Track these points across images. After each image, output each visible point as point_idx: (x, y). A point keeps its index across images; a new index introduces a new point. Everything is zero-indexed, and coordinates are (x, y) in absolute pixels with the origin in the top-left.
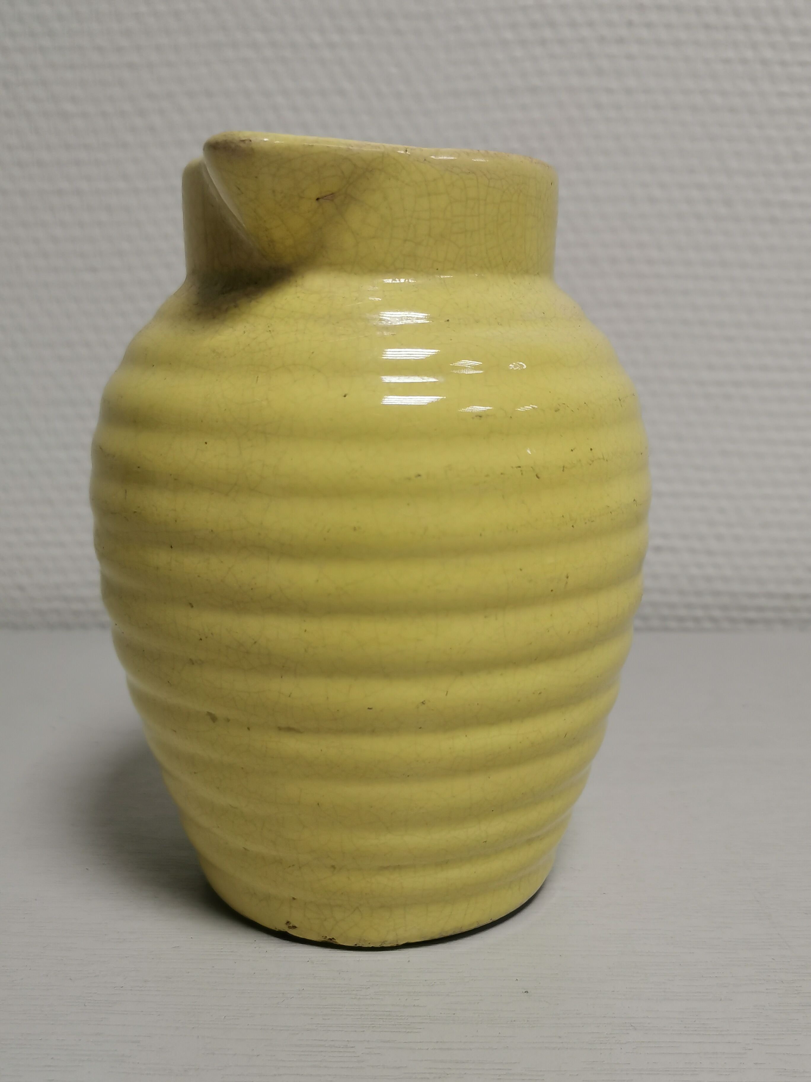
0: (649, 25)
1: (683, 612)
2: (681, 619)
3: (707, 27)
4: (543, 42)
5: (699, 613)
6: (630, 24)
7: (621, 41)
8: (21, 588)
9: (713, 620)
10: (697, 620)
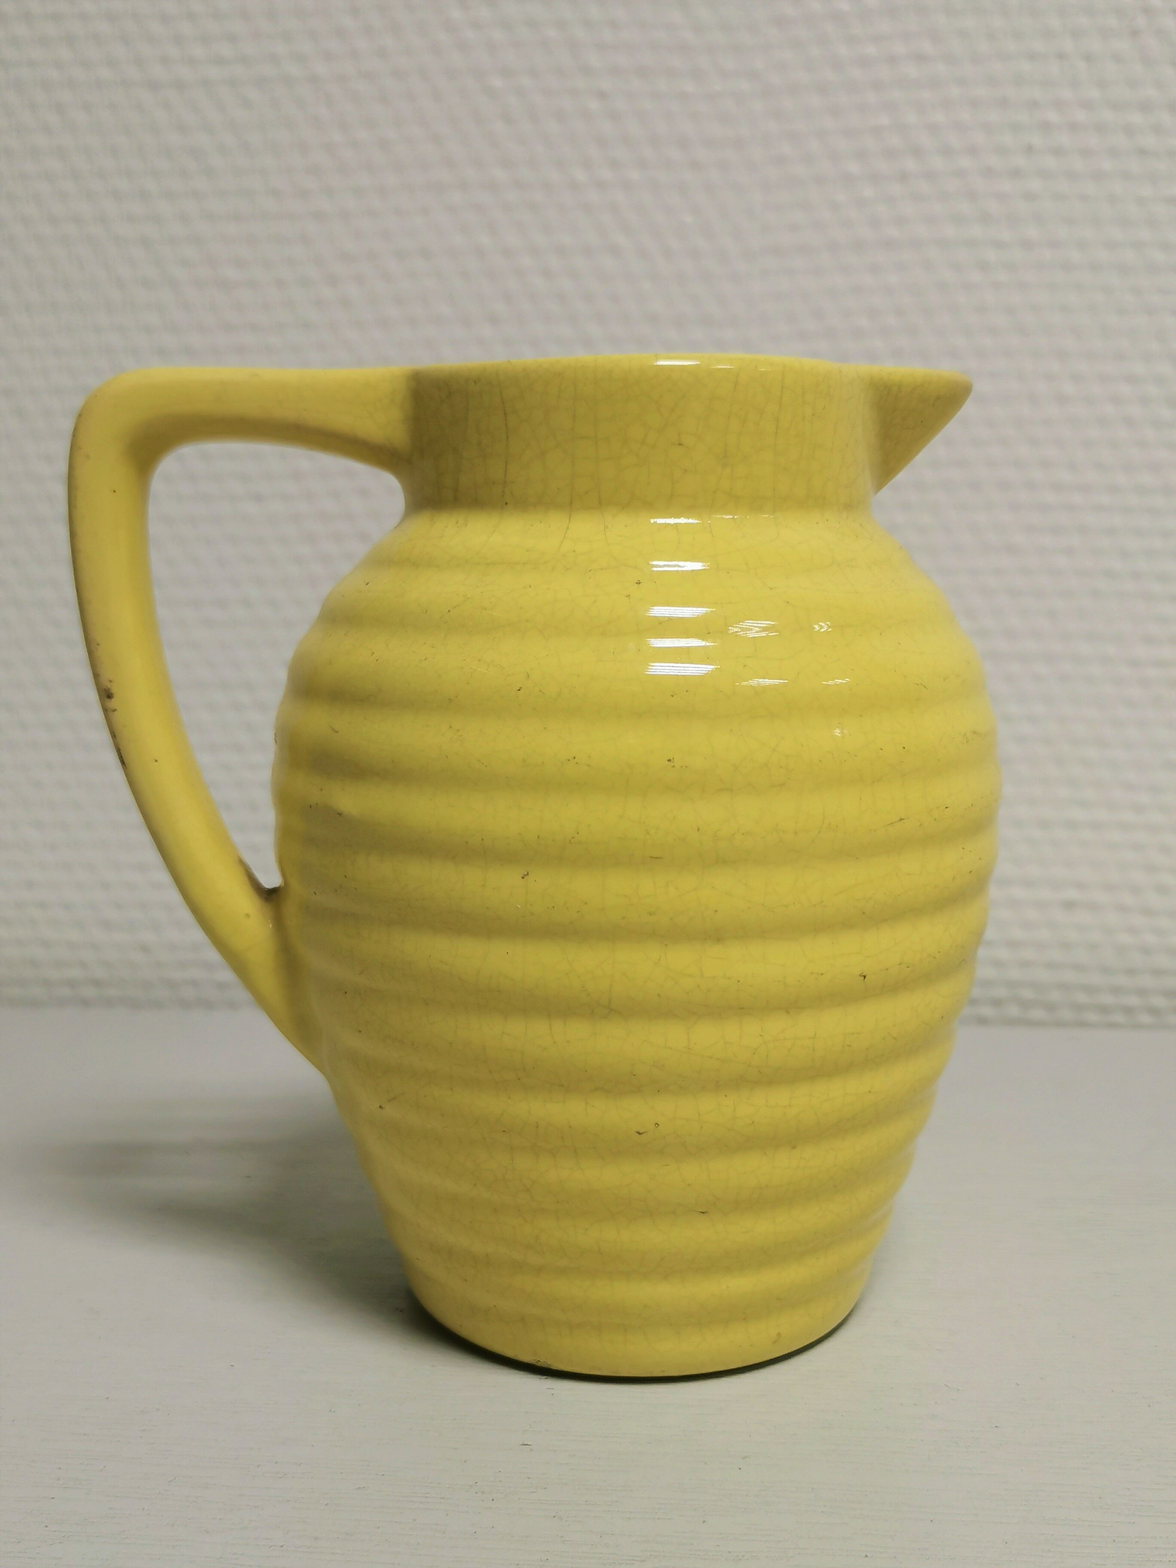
0: (1058, 152)
1: (1108, 999)
2: (1104, 1010)
3: (1142, 152)
4: (904, 177)
5: (1133, 1001)
6: (1029, 150)
7: (1016, 174)
8: (145, 948)
9: (1154, 1011)
10: (1128, 1010)
